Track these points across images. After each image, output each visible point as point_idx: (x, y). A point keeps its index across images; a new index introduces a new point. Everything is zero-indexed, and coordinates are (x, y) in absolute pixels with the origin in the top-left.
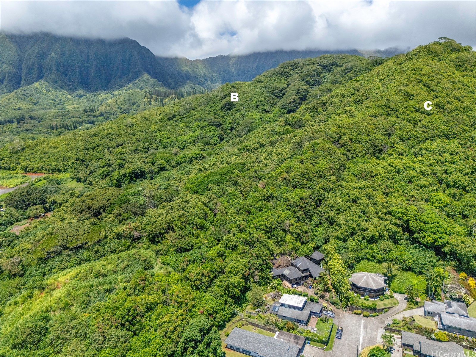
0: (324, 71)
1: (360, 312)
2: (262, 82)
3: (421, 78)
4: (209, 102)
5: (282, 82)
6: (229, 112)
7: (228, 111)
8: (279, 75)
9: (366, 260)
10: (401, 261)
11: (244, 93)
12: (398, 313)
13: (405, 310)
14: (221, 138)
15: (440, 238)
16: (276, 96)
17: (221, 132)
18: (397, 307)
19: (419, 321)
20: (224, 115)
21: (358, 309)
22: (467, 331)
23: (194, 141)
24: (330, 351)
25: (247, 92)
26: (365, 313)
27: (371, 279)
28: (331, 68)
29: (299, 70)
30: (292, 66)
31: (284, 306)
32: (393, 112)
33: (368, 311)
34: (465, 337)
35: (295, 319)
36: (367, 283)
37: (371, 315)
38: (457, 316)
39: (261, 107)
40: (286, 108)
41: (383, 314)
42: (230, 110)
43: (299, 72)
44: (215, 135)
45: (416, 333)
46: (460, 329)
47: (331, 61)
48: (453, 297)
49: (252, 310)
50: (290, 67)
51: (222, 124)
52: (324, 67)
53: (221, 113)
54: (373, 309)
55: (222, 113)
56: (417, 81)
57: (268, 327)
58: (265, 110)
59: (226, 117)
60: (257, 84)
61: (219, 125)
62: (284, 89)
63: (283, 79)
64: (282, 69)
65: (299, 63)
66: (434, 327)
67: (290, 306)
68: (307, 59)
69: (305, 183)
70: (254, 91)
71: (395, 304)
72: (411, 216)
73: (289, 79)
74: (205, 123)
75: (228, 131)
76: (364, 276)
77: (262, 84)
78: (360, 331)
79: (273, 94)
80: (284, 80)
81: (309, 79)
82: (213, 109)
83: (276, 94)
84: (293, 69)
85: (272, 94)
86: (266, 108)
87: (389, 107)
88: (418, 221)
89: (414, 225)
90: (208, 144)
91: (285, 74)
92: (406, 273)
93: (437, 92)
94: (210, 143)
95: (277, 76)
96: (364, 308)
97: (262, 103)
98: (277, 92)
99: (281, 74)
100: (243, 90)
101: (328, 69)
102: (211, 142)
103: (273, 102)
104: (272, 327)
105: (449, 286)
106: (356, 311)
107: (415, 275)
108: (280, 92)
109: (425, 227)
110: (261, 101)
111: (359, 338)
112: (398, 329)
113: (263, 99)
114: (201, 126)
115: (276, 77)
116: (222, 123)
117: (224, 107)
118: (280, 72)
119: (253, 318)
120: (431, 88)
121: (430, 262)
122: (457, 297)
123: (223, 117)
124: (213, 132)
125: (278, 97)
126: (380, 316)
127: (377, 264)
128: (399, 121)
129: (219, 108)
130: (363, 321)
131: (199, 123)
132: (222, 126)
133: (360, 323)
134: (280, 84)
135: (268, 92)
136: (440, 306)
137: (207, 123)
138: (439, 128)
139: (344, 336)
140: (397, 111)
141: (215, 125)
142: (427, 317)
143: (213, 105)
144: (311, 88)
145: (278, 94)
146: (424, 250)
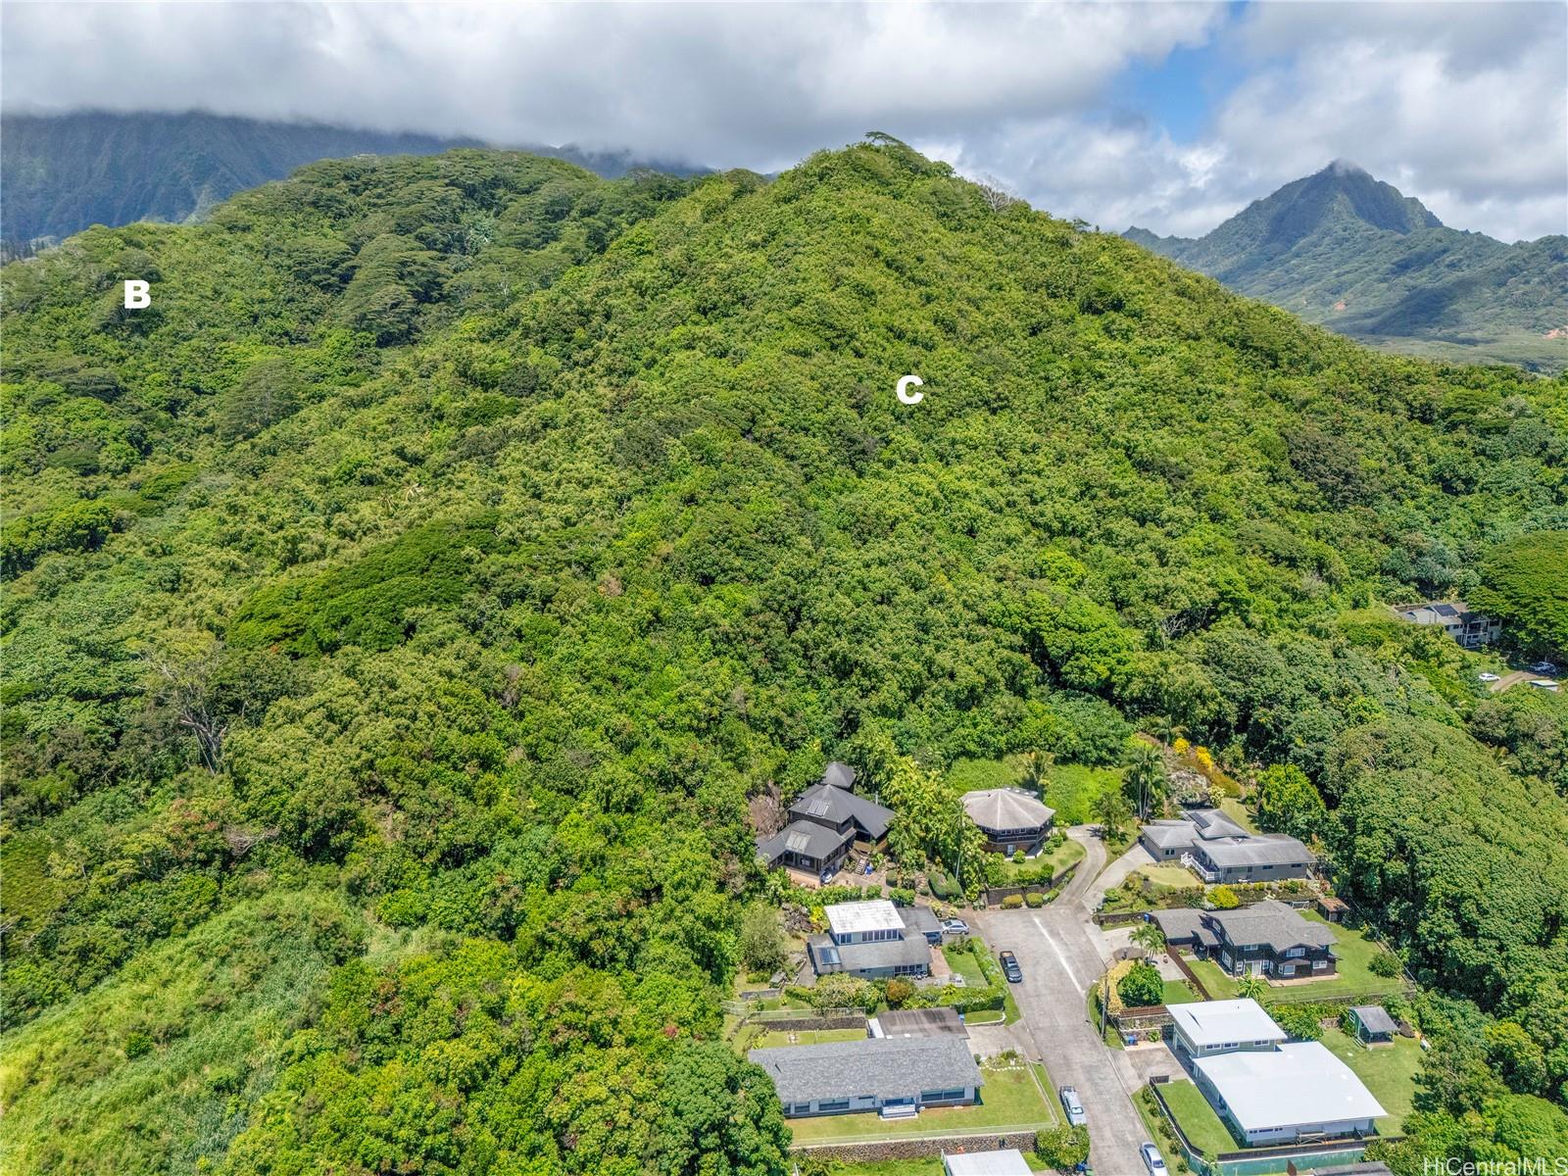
0: (470, 204)
1: (1018, 898)
2: (246, 229)
3: (877, 244)
4: (39, 299)
5: (325, 236)
6: (144, 342)
7: (137, 338)
8: (308, 209)
9: (963, 759)
10: (1052, 740)
11: (183, 267)
12: (1099, 874)
13: (1109, 863)
14: (139, 443)
15: (1119, 662)
16: (316, 283)
17: (133, 422)
18: (1088, 861)
19: (1157, 877)
20: (124, 353)
21: (1011, 892)
22: (1265, 867)
23: (26, 461)
24: (1018, 1023)
25: (195, 267)
26: (1033, 897)
27: (1016, 805)
28: (493, 196)
29: (379, 196)
30: (346, 178)
31: (849, 941)
32: (843, 340)
33: (1037, 891)
34: (1266, 884)
35: (898, 969)
36: (1014, 818)
37: (1046, 897)
38: (1228, 840)
39: (270, 322)
40: (369, 329)
41: (1067, 888)
42: (145, 334)
43: (380, 202)
44: (109, 435)
45: (1169, 907)
46: (1250, 869)
47: (488, 173)
48: (1190, 800)
49: (757, 985)
50: (343, 183)
51: (126, 390)
52: (470, 192)
53: (108, 346)
54: (1046, 882)
55: (111, 346)
56: (869, 252)
57: (832, 1016)
58: (287, 334)
59: (131, 361)
60: (227, 236)
61: (111, 393)
62: (343, 261)
63: (327, 222)
64: (315, 188)
65: (374, 171)
66: (1194, 883)
67: (867, 937)
68: (400, 158)
69: (737, 563)
70: (223, 261)
71: (1080, 854)
72: (1043, 618)
73: (354, 225)
74: (48, 388)
75: (163, 415)
76: (995, 800)
77: (249, 238)
78: (1050, 946)
79: (303, 277)
80: (331, 226)
81: (428, 228)
82: (63, 330)
83: (315, 278)
84: (355, 191)
85: (297, 277)
86: (292, 326)
87: (831, 327)
88: (1062, 629)
89: (1056, 641)
90: (95, 471)
91: (329, 207)
92: (1065, 768)
93: (926, 285)
94: (103, 465)
95: (298, 210)
96: (1025, 885)
97: (268, 306)
98: (317, 271)
99: (315, 204)
100: (175, 255)
101: (483, 199)
102: (103, 459)
103: (308, 306)
104: (842, 1014)
105: (1173, 776)
106: (1009, 899)
107: (1087, 770)
108: (326, 271)
109: (1081, 641)
110: (262, 301)
111: (1057, 963)
112: (1127, 911)
113: (267, 293)
114: (29, 400)
115: (300, 217)
116: (122, 384)
117: (116, 320)
118: (310, 198)
119: (774, 1007)
120: (909, 274)
121: (1113, 728)
122: (1198, 799)
123: (123, 359)
124: (98, 422)
125: (326, 288)
126: (1064, 895)
127: (994, 763)
128: (865, 365)
129: (93, 324)
130: (1037, 921)
131: (17, 386)
132: (128, 396)
133: (1034, 925)
134: (325, 241)
135: (278, 267)
136: (1184, 829)
137: (59, 388)
138: (969, 385)
139: (1025, 971)
140: (852, 337)
141: (98, 394)
142: (1162, 863)
143: (57, 311)
144: (442, 259)
145: (321, 277)
146: (1090, 700)
